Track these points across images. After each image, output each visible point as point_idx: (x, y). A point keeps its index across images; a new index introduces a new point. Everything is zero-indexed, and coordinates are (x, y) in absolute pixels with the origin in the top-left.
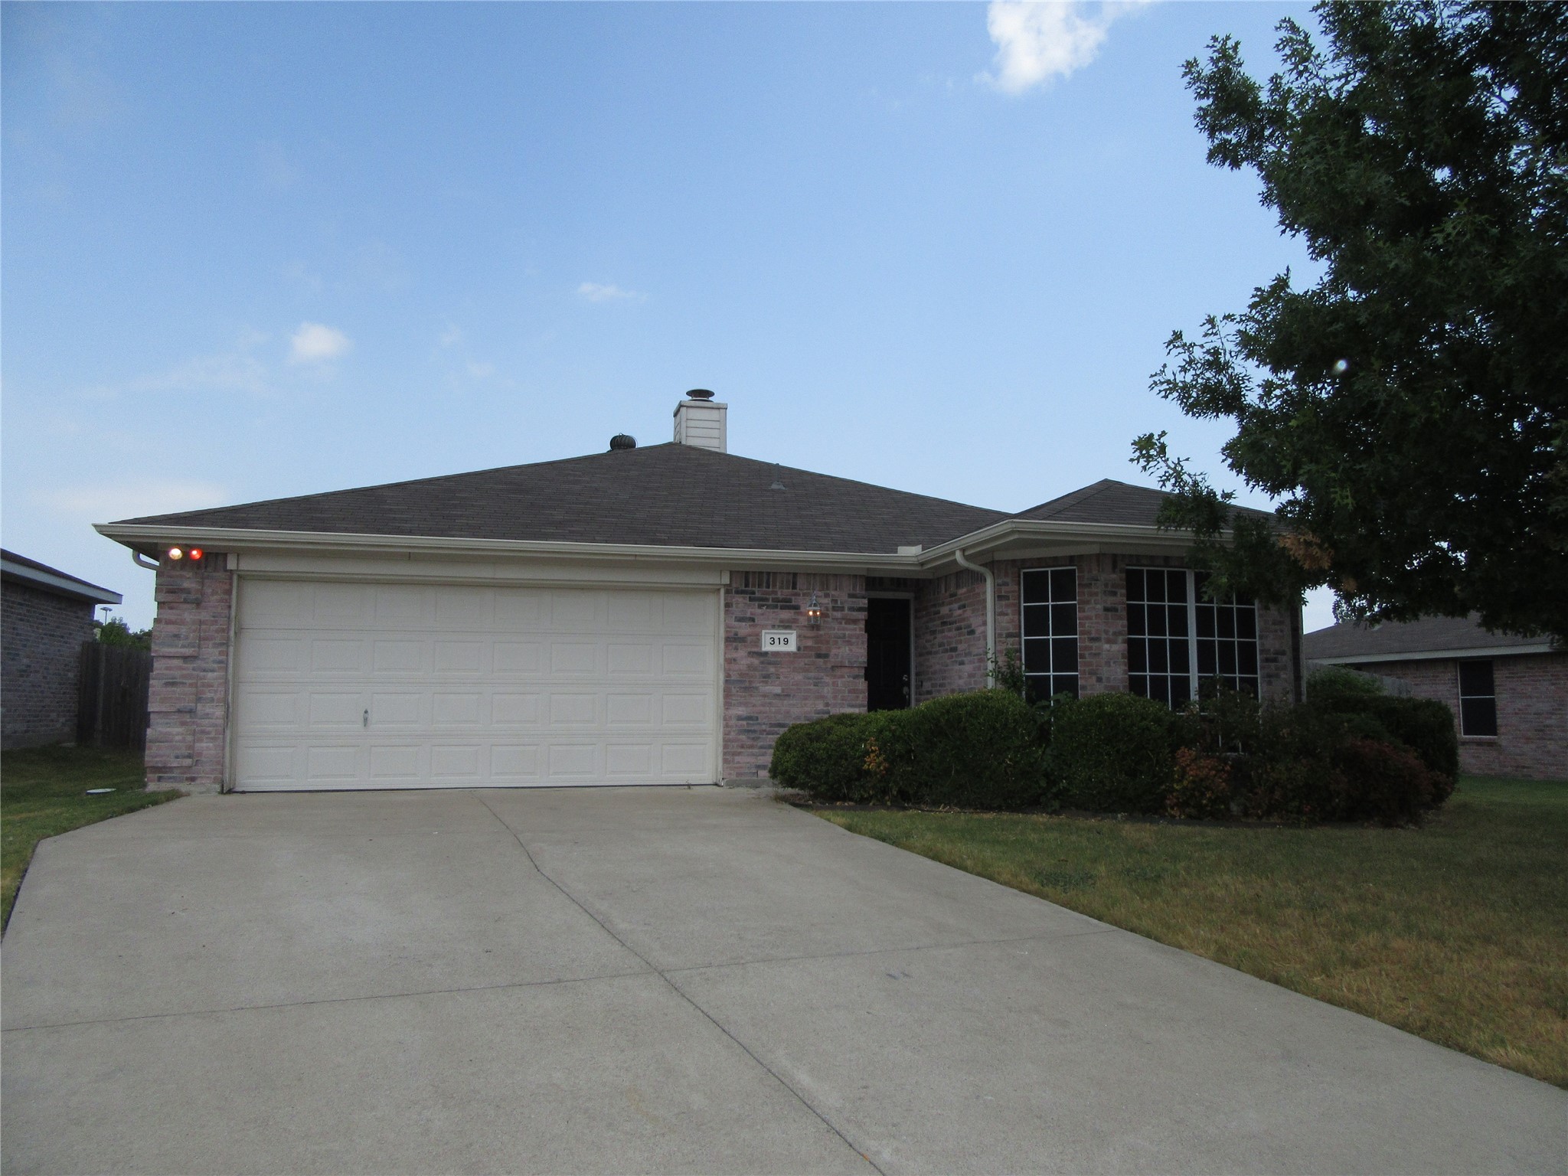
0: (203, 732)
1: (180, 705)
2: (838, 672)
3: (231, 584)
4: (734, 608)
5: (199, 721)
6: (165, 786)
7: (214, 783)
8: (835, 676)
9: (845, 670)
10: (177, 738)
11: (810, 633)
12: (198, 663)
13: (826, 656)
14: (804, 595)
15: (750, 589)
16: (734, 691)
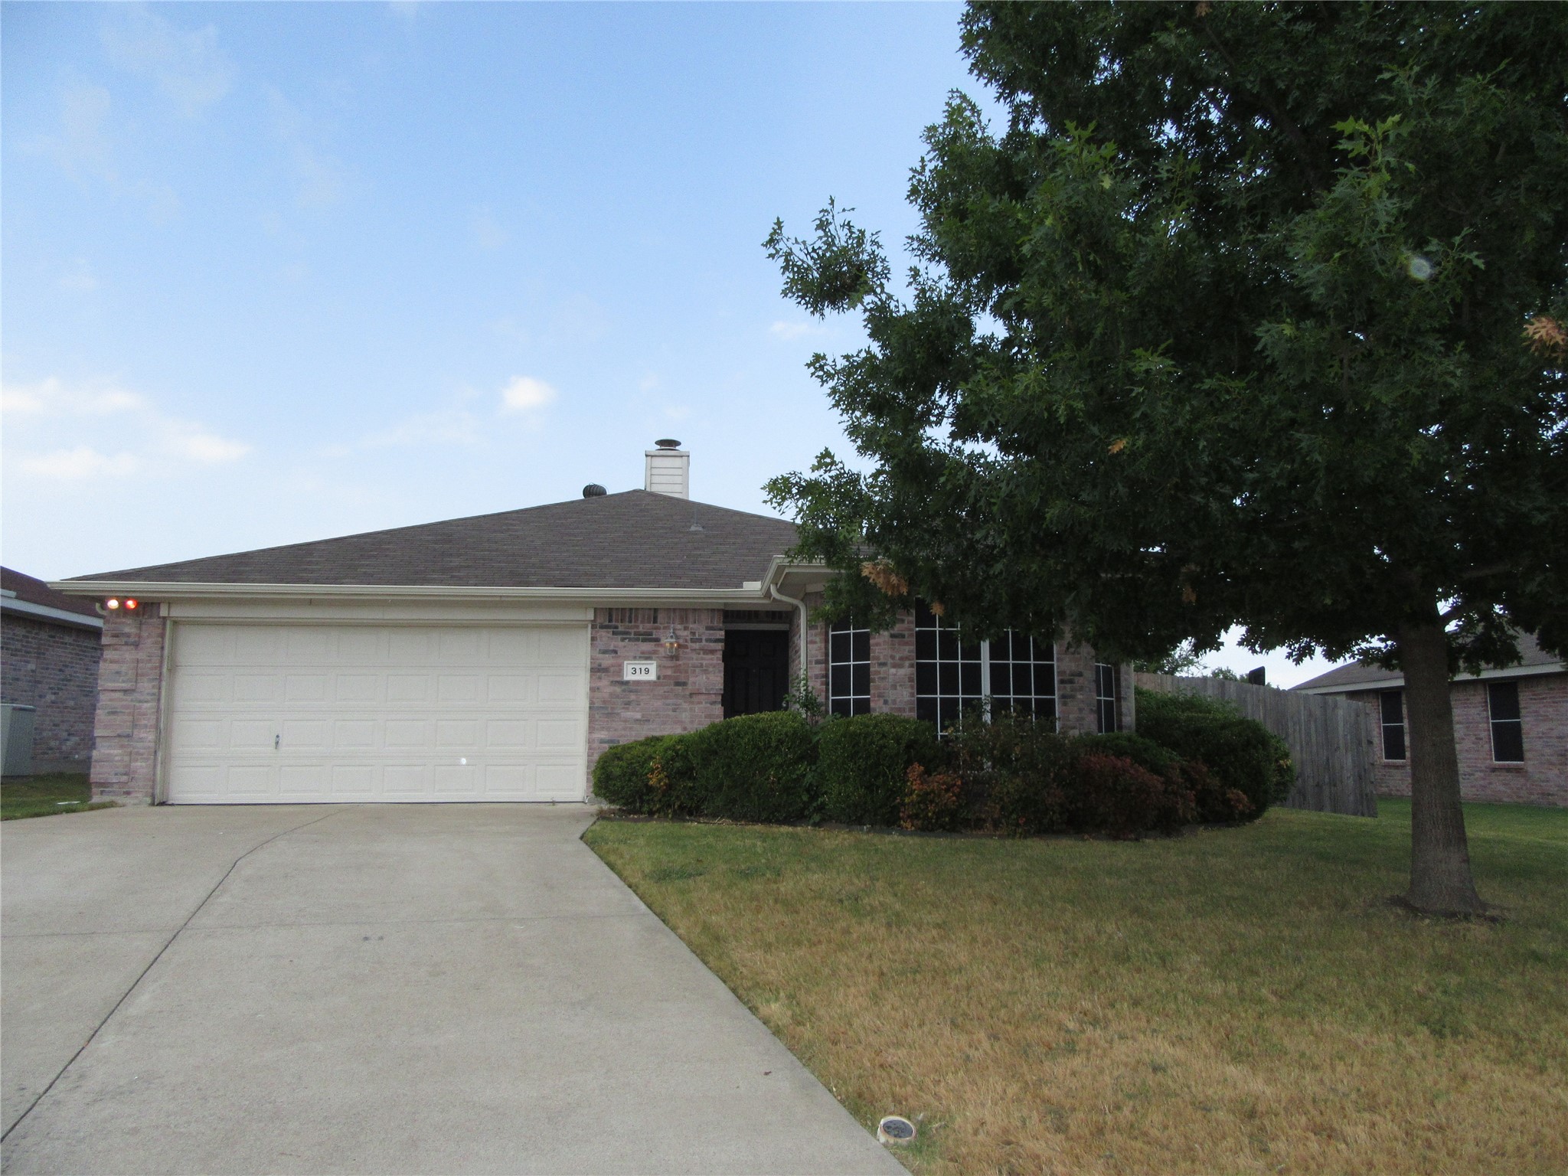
0: (138, 753)
1: (119, 732)
2: (695, 699)
3: (164, 629)
4: (598, 642)
5: (135, 744)
6: (106, 799)
7: (146, 796)
8: (692, 703)
9: (703, 697)
10: (117, 758)
11: (669, 663)
12: (136, 695)
13: (684, 684)
14: (665, 628)
15: (614, 623)
16: (597, 716)
